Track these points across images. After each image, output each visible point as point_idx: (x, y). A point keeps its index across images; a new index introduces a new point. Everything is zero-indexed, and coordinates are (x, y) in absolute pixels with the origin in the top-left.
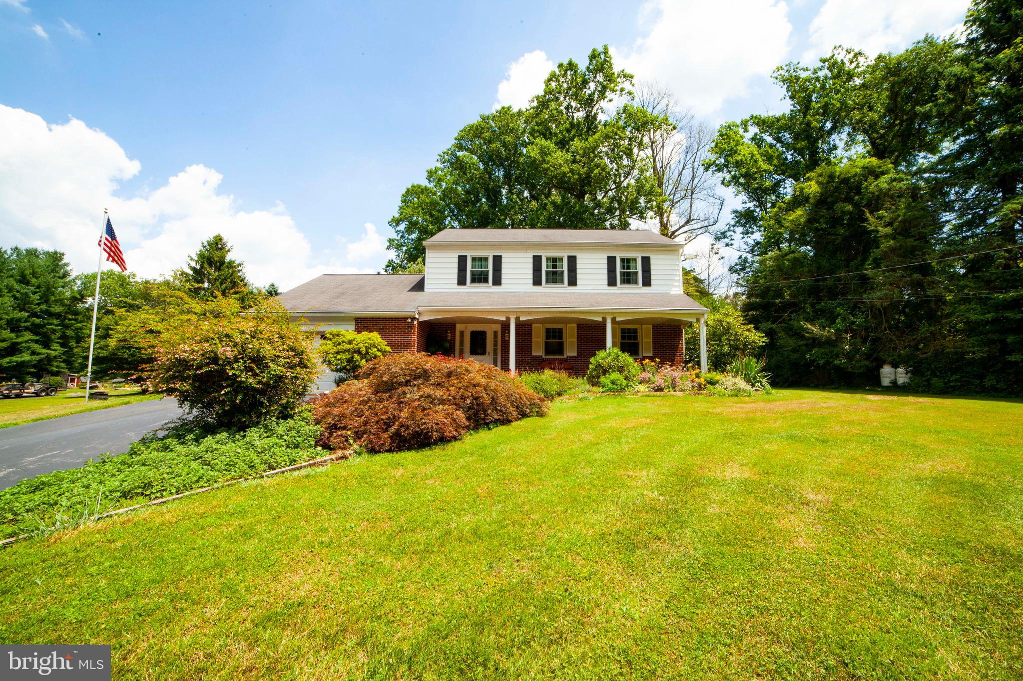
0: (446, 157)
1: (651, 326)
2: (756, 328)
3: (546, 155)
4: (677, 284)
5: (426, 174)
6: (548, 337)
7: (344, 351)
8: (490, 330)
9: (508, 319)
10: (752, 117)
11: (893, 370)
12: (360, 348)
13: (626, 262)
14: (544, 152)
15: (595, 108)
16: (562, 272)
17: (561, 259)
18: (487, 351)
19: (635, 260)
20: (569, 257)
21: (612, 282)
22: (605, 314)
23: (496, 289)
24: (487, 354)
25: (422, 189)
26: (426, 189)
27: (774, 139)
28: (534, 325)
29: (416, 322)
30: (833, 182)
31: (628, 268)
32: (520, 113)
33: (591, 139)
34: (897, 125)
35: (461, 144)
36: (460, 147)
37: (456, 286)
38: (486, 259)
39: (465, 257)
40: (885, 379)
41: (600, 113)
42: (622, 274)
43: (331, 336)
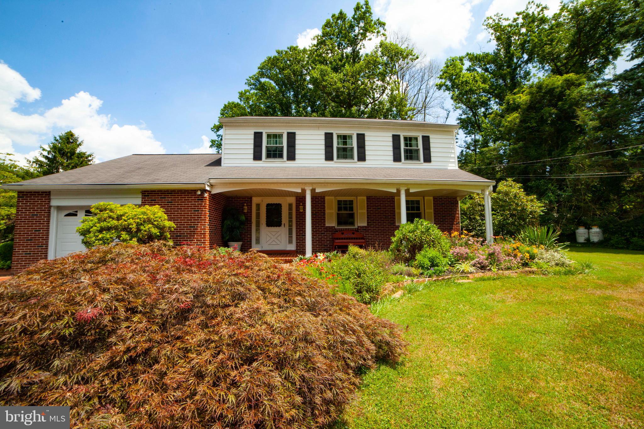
0: (252, 81)
1: (432, 198)
2: (539, 199)
3: (325, 75)
4: (453, 160)
5: (238, 95)
6: (339, 209)
7: (109, 229)
8: (285, 202)
9: (304, 191)
10: (468, 54)
11: (586, 230)
12: (129, 225)
13: (408, 140)
14: (323, 74)
15: (359, 45)
16: (352, 149)
17: (351, 137)
18: (283, 223)
19: (416, 139)
20: (358, 135)
21: (397, 158)
22: (398, 185)
23: (291, 164)
24: (283, 225)
25: (235, 105)
26: (238, 105)
27: (483, 69)
28: (326, 198)
29: (206, 195)
30: (541, 92)
31: (411, 146)
32: (305, 51)
33: (357, 65)
34: (577, 56)
35: (262, 72)
36: (262, 75)
37: (252, 161)
38: (281, 136)
39: (261, 133)
40: (581, 237)
41: (363, 49)
42: (406, 151)
43: (98, 211)
